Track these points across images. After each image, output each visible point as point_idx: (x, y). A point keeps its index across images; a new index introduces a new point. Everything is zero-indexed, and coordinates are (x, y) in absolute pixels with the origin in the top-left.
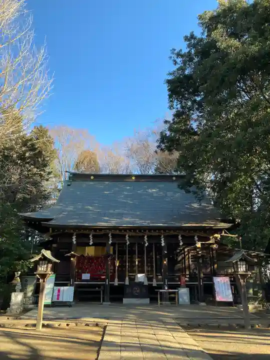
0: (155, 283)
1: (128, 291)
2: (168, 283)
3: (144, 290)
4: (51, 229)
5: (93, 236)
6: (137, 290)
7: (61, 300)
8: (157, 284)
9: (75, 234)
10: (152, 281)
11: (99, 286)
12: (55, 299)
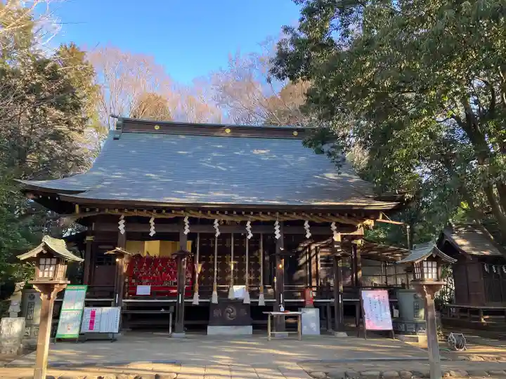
0: (261, 301)
1: (216, 313)
2: (285, 300)
3: (244, 313)
4: (77, 206)
5: (156, 221)
6: (232, 312)
7: (96, 329)
8: (266, 303)
9: (123, 217)
10: (258, 298)
11: (166, 306)
12: (86, 329)
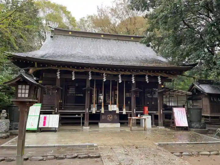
0: (124, 112)
1: (103, 117)
2: (136, 112)
3: (116, 117)
4: (36, 64)
5: (76, 73)
6: (110, 117)
8: (126, 112)
9: (59, 70)
10: (122, 110)
11: (79, 114)
12: (41, 126)
